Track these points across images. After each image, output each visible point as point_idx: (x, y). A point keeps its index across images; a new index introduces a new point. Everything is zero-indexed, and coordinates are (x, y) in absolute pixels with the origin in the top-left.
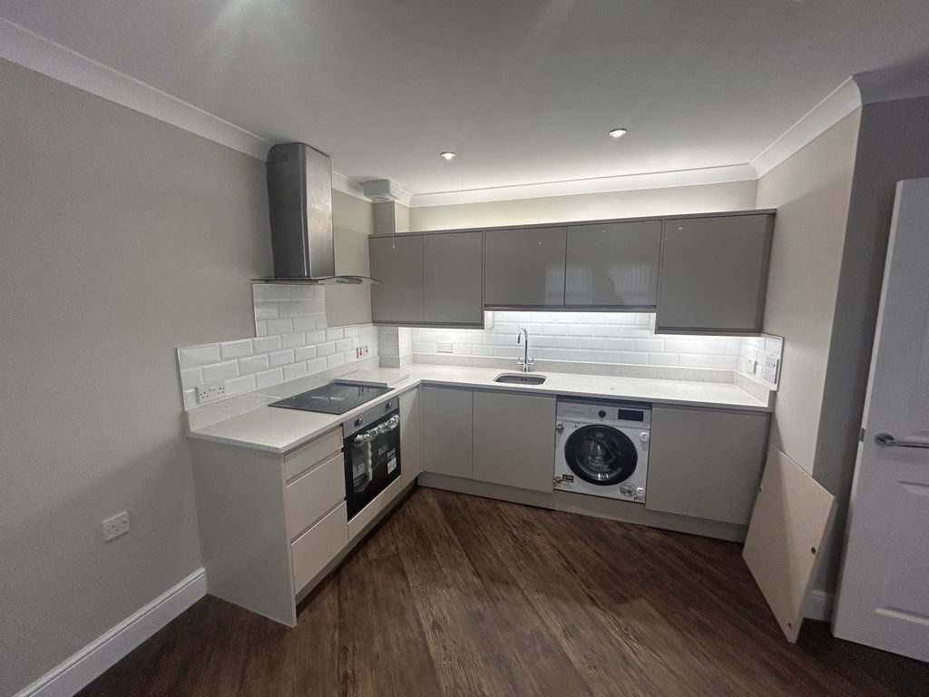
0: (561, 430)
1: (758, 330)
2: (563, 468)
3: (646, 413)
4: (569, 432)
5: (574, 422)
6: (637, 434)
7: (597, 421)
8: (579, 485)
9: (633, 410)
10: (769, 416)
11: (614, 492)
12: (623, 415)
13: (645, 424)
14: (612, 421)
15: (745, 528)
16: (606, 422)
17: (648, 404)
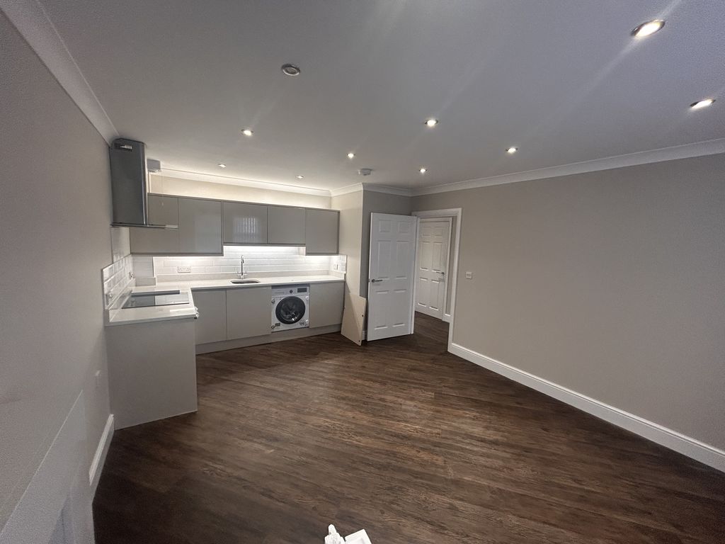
0: (273, 303)
1: (337, 253)
2: (275, 320)
3: (308, 288)
4: (277, 302)
5: (279, 298)
6: (305, 297)
7: (290, 295)
8: (283, 327)
9: (302, 287)
10: (344, 282)
11: (297, 325)
12: (299, 291)
13: (308, 293)
14: (296, 294)
15: (340, 325)
16: (293, 295)
17: (308, 284)
